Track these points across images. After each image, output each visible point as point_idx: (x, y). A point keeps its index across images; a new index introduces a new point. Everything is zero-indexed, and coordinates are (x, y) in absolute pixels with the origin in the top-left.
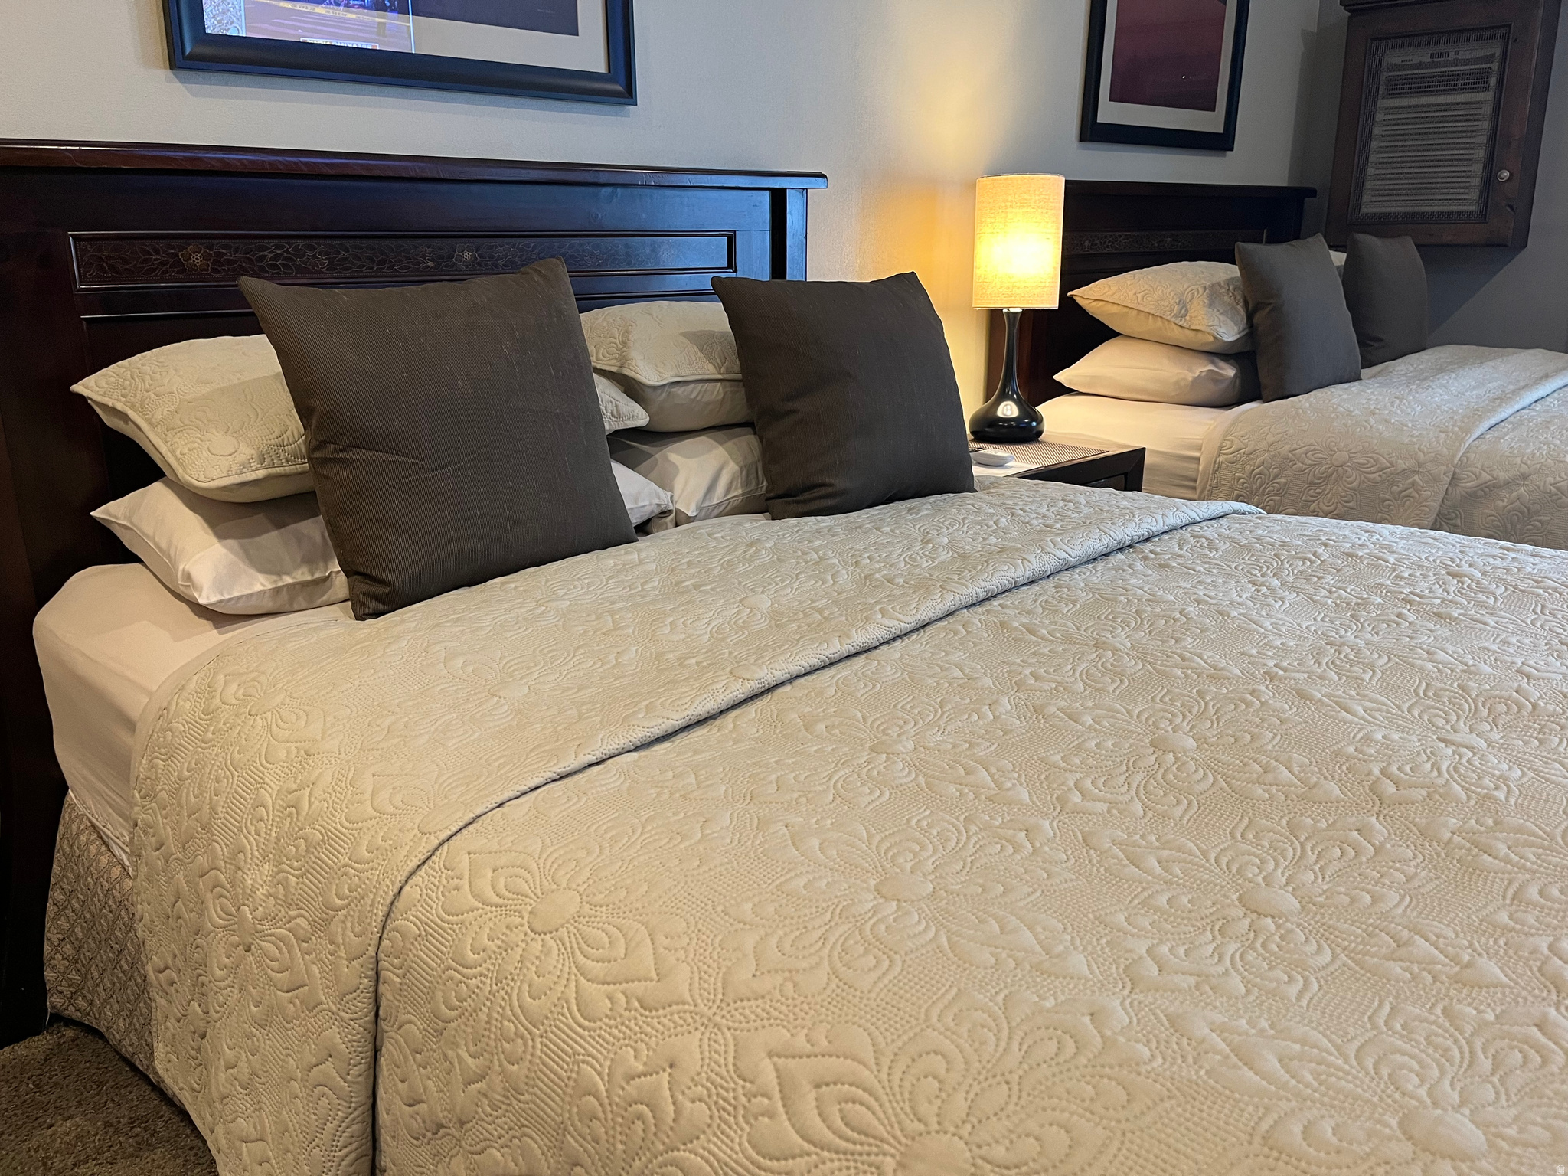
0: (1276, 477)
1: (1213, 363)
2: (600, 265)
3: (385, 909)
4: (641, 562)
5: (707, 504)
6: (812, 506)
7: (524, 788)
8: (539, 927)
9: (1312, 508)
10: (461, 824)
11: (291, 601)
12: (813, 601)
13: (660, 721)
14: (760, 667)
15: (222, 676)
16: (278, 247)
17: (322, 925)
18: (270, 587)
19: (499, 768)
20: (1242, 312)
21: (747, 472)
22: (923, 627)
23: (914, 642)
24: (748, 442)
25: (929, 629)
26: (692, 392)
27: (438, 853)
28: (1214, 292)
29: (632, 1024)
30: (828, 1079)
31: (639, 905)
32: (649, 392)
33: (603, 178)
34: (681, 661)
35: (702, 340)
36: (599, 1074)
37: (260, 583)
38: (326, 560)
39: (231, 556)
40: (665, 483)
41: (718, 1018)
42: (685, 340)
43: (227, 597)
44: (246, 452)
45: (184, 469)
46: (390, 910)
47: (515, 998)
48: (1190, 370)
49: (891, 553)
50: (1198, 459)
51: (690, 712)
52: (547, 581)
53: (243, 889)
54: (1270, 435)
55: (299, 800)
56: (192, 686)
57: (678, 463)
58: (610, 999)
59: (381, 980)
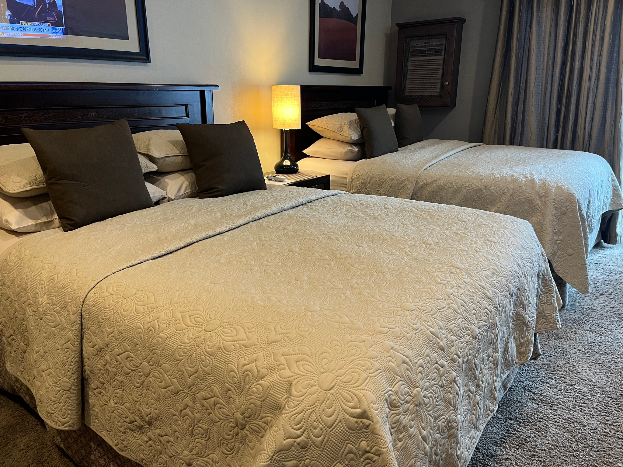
0: (368, 183)
1: (351, 147)
2: (141, 117)
3: (83, 300)
4: (155, 212)
5: (178, 195)
6: (212, 195)
7: (121, 269)
8: (125, 297)
9: (379, 193)
10: (103, 278)
11: (41, 228)
12: (207, 221)
13: (158, 252)
14: (188, 238)
15: (24, 249)
16: (26, 113)
17: (64, 308)
18: (34, 223)
19: (113, 265)
20: (359, 130)
21: (192, 184)
22: (239, 227)
23: (235, 231)
24: (191, 175)
25: (240, 228)
26: (171, 159)
27: (97, 285)
28: (351, 124)
29: (149, 313)
30: (192, 315)
31: (151, 289)
32: (157, 160)
33: (140, 88)
34: (166, 238)
35: (175, 143)
36: (141, 324)
37: (31, 222)
38: (52, 214)
39: (20, 214)
40: (164, 189)
41: (169, 308)
42: (169, 143)
43: (20, 227)
44: (25, 181)
45: (5, 188)
46: (84, 300)
47: (120, 313)
48: (344, 149)
49: (233, 207)
50: (347, 178)
51: (167, 250)
52: (125, 219)
53: (39, 303)
54: (367, 170)
55: (54, 278)
56: (14, 252)
57: (168, 182)
58: (144, 309)
59: (83, 318)
